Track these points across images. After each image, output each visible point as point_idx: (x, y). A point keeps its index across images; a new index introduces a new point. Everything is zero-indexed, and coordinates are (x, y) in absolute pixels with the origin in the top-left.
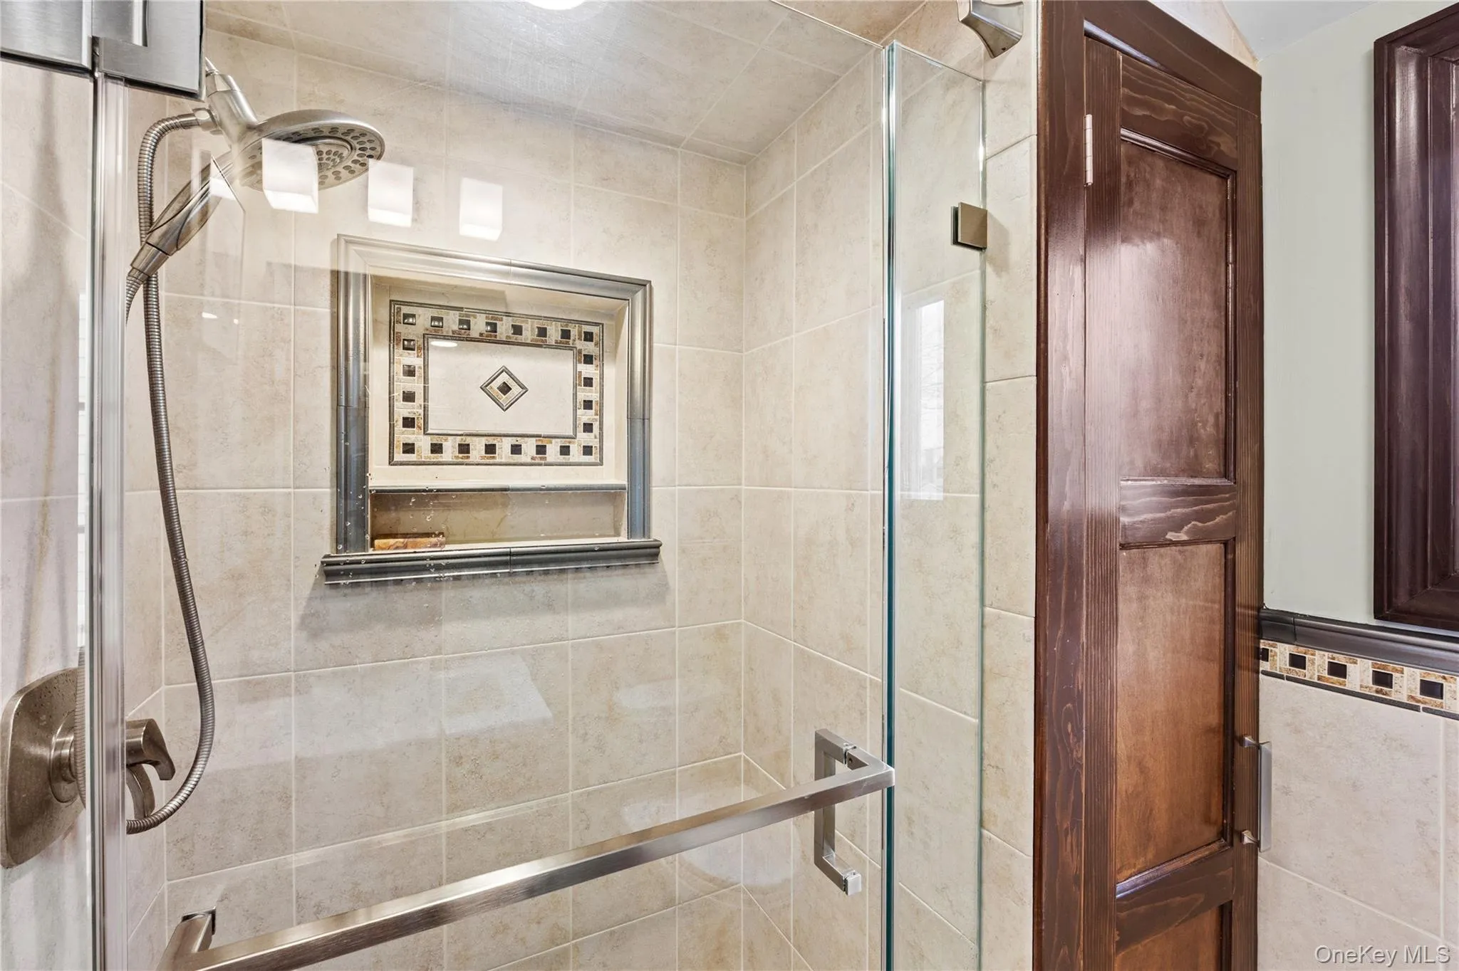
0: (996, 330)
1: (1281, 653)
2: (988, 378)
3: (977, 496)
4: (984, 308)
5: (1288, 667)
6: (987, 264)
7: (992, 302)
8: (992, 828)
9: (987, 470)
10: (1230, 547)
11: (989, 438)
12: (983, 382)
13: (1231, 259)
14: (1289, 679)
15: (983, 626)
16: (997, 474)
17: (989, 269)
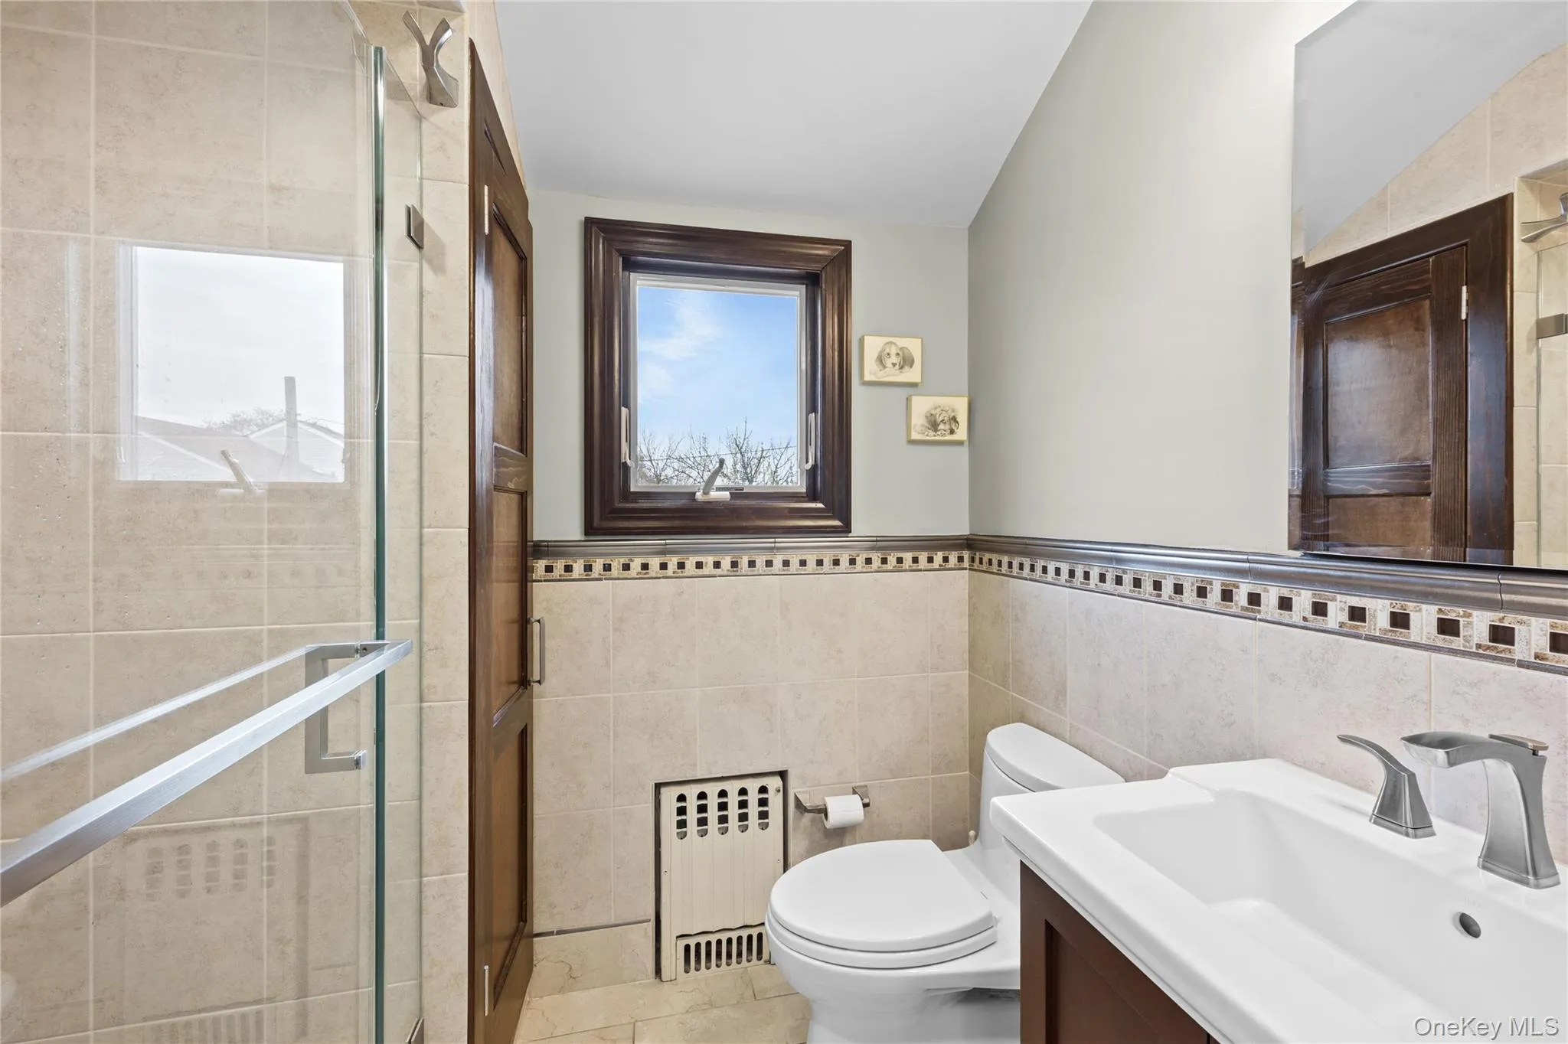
0: (433, 316)
1: (540, 565)
2: (425, 349)
3: (416, 443)
4: (421, 296)
5: (544, 573)
6: (424, 261)
7: (429, 293)
8: (432, 697)
9: (425, 422)
10: (524, 497)
11: (427, 399)
12: (421, 353)
13: (524, 313)
14: (545, 581)
15: (421, 544)
16: (435, 425)
17: (426, 266)
